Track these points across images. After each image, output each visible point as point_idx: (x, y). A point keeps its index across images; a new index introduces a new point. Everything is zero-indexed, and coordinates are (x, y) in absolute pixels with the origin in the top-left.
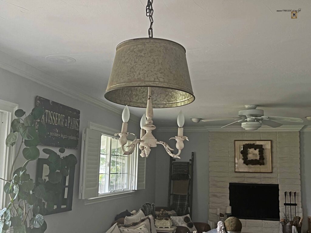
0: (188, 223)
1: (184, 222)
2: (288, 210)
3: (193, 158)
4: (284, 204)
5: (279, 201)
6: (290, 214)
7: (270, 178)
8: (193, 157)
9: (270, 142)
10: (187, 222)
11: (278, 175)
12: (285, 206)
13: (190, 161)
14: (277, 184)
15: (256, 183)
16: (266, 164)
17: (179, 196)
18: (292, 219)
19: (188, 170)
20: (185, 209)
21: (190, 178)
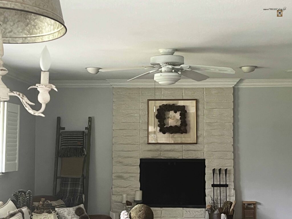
0: (81, 216)
1: (76, 215)
2: (217, 193)
3: (90, 126)
4: (212, 185)
5: (205, 182)
6: (219, 198)
7: (195, 151)
8: (90, 124)
9: (194, 102)
10: (79, 216)
11: (204, 146)
12: (213, 188)
13: (86, 129)
14: (203, 158)
15: (176, 158)
16: (190, 131)
17: (70, 180)
18: (222, 205)
19: (82, 142)
20: (77, 197)
21: (86, 153)
